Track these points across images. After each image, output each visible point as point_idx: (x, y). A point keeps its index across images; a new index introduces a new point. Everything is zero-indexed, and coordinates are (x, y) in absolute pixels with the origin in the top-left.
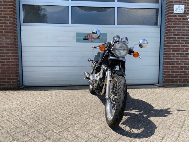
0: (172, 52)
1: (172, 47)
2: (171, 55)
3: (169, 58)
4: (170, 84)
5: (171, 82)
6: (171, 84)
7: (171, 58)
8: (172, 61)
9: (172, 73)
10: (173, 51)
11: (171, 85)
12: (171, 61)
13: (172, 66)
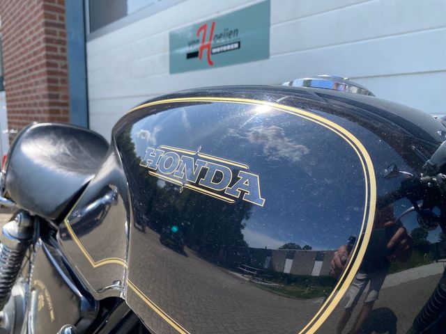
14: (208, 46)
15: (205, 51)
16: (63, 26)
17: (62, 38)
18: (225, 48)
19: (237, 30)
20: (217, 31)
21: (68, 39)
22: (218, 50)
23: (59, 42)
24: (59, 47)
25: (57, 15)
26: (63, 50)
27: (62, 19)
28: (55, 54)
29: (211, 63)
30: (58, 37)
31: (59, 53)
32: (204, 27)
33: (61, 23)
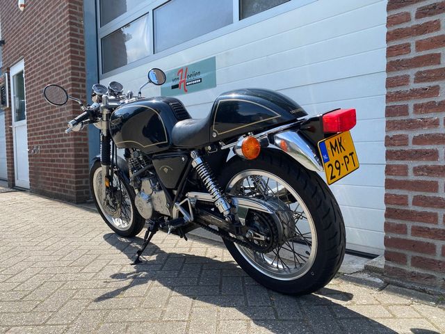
0: (413, 85)
1: (413, 54)
2: (411, 104)
3: (399, 118)
4: (409, 268)
5: (417, 262)
6: (417, 270)
7: (411, 121)
8: (417, 133)
9: (419, 209)
10: (419, 78)
11: (414, 276)
12: (411, 134)
13: (417, 164)
14: (184, 81)
15: (183, 84)
16: (84, 70)
17: (82, 78)
18: (193, 82)
19: (199, 72)
20: (189, 73)
21: (87, 78)
22: (190, 83)
23: (81, 80)
24: (81, 84)
25: (80, 62)
26: (84, 86)
27: (83, 65)
28: (78, 88)
29: (186, 91)
30: (80, 77)
31: (81, 88)
32: (181, 70)
33: (83, 67)
